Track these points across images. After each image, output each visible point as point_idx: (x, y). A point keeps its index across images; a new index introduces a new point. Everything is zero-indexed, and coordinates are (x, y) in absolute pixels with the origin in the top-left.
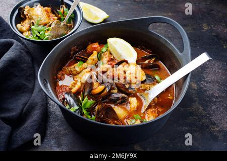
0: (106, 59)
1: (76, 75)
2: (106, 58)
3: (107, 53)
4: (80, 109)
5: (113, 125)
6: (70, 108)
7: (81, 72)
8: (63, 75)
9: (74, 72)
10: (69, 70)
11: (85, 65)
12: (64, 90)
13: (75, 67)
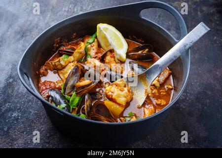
0: (93, 51)
1: (61, 70)
2: (93, 49)
3: (95, 44)
4: (68, 107)
5: (106, 122)
6: (57, 106)
7: (66, 66)
8: (46, 70)
9: (59, 67)
10: (53, 64)
11: (71, 58)
12: (48, 87)
13: (59, 61)
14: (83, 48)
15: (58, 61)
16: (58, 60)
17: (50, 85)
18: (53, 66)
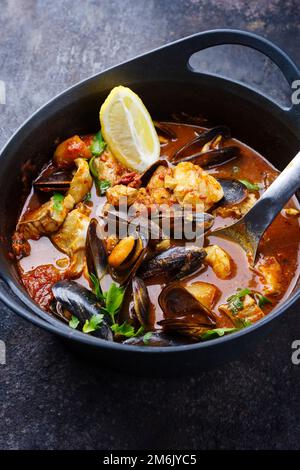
0: (110, 170)
1: (57, 232)
2: (109, 167)
3: (108, 153)
6: (82, 322)
7: (65, 220)
8: (24, 241)
9: (51, 227)
10: (37, 224)
11: (70, 200)
12: (43, 280)
13: (48, 215)
14: (87, 170)
15: (45, 217)
16: (44, 214)
17: (45, 275)
18: (37, 228)
